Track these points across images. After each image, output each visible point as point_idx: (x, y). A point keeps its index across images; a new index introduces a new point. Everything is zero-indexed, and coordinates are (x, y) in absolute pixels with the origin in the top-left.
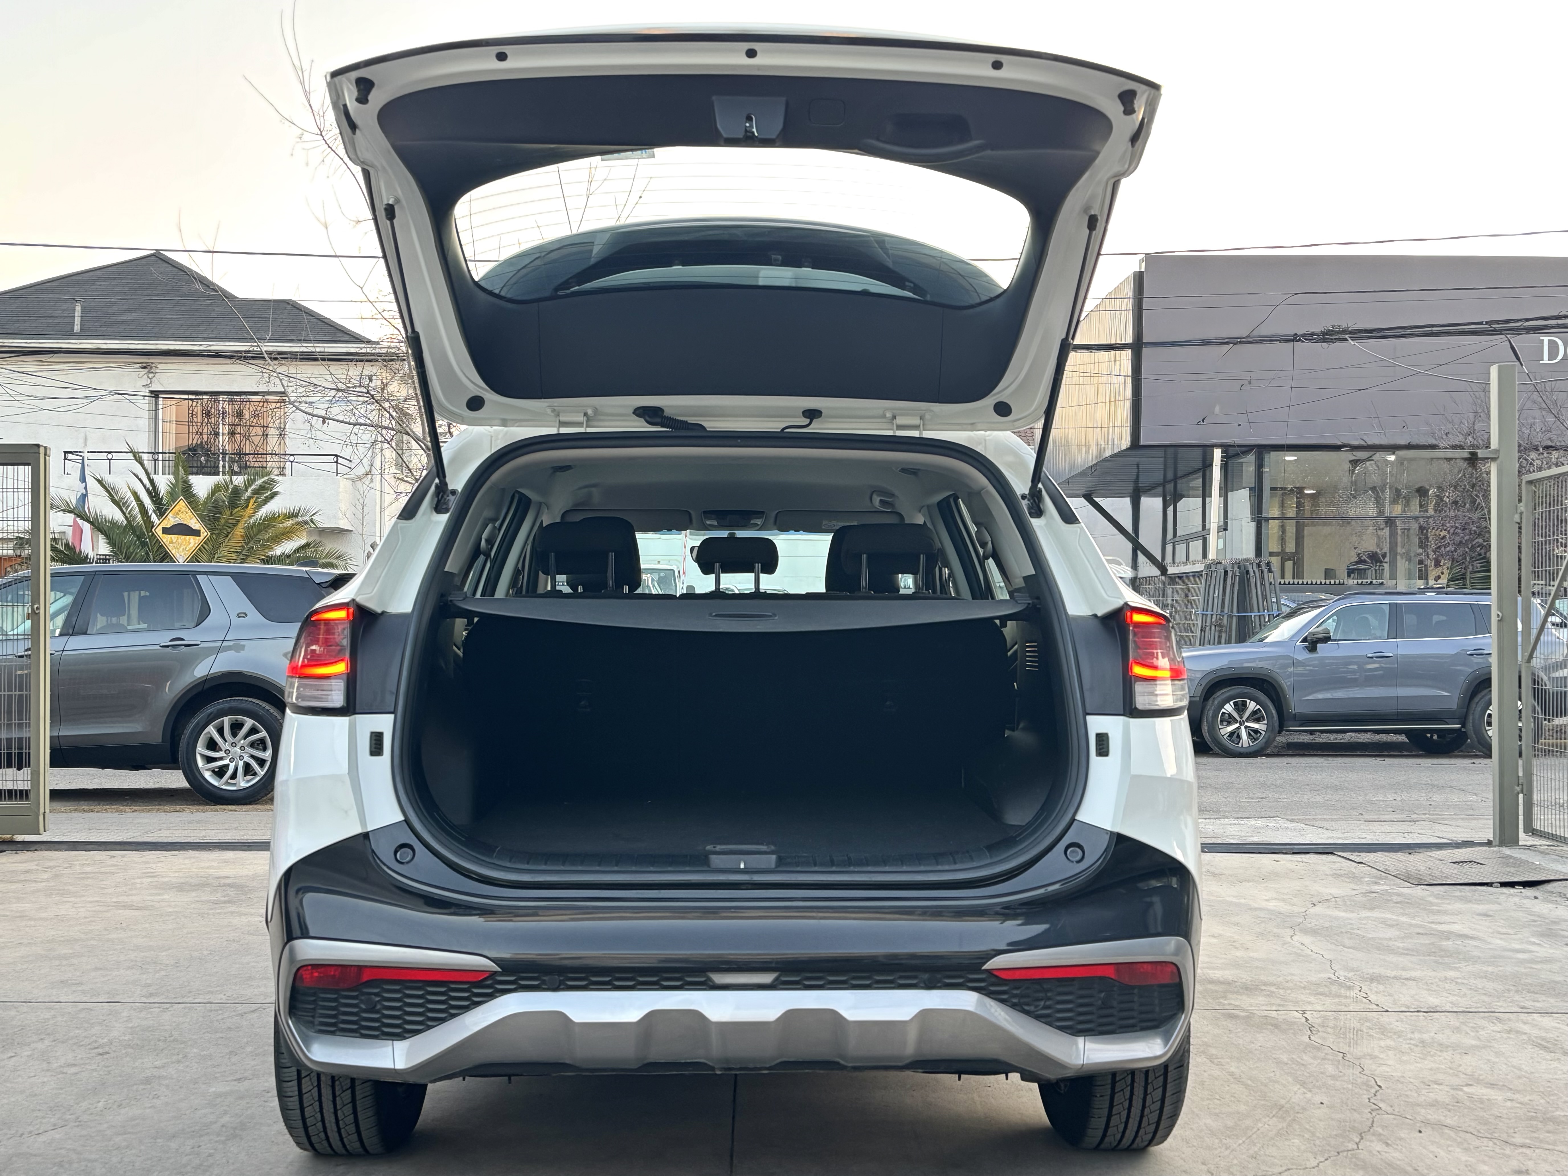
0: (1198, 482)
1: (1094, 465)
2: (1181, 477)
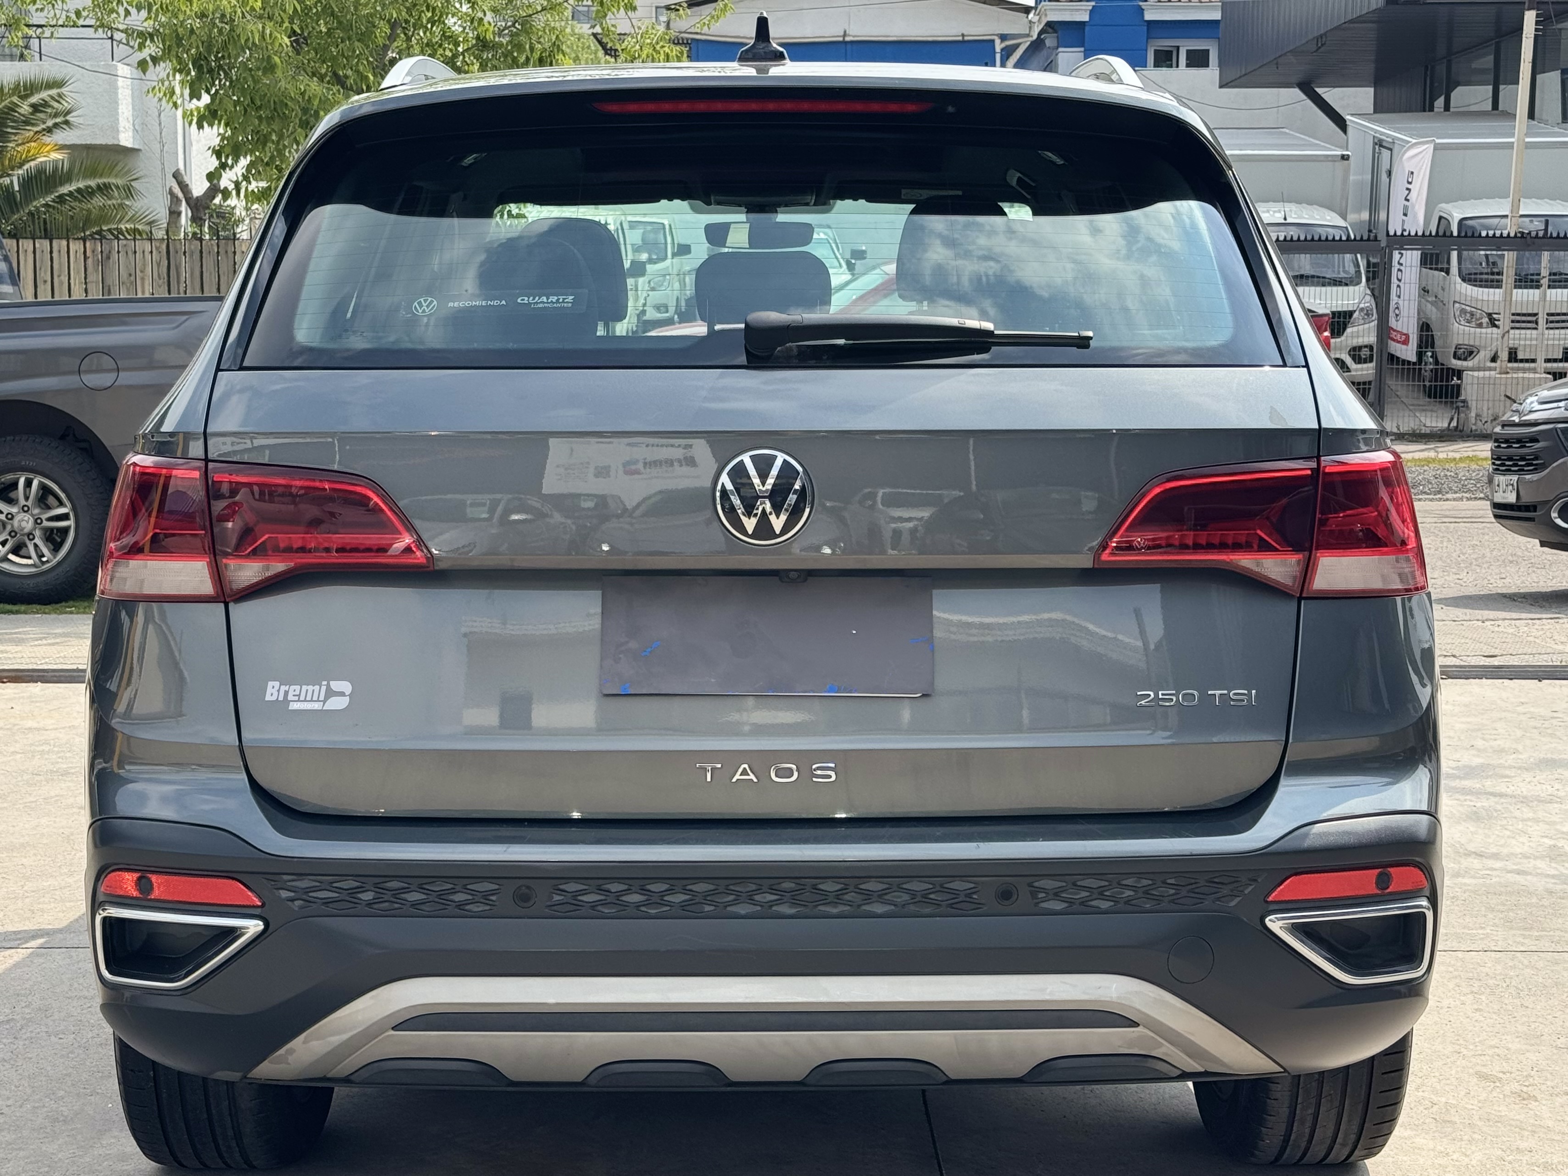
0: (1488, 61)
1: (1321, 36)
2: (1458, 52)
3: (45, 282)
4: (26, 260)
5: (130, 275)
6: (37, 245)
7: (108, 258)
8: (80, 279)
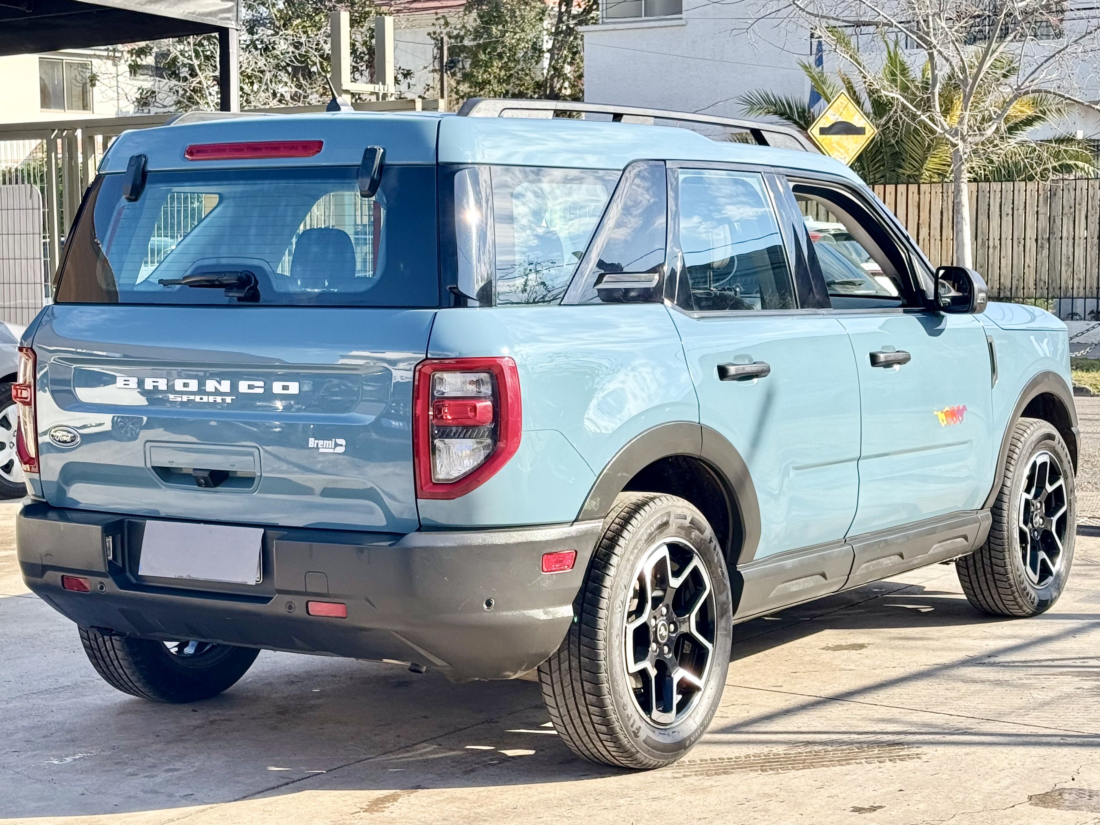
3: (1008, 214)
4: (994, 199)
5: (1071, 207)
6: (1004, 186)
7: (1055, 195)
8: (1033, 211)
